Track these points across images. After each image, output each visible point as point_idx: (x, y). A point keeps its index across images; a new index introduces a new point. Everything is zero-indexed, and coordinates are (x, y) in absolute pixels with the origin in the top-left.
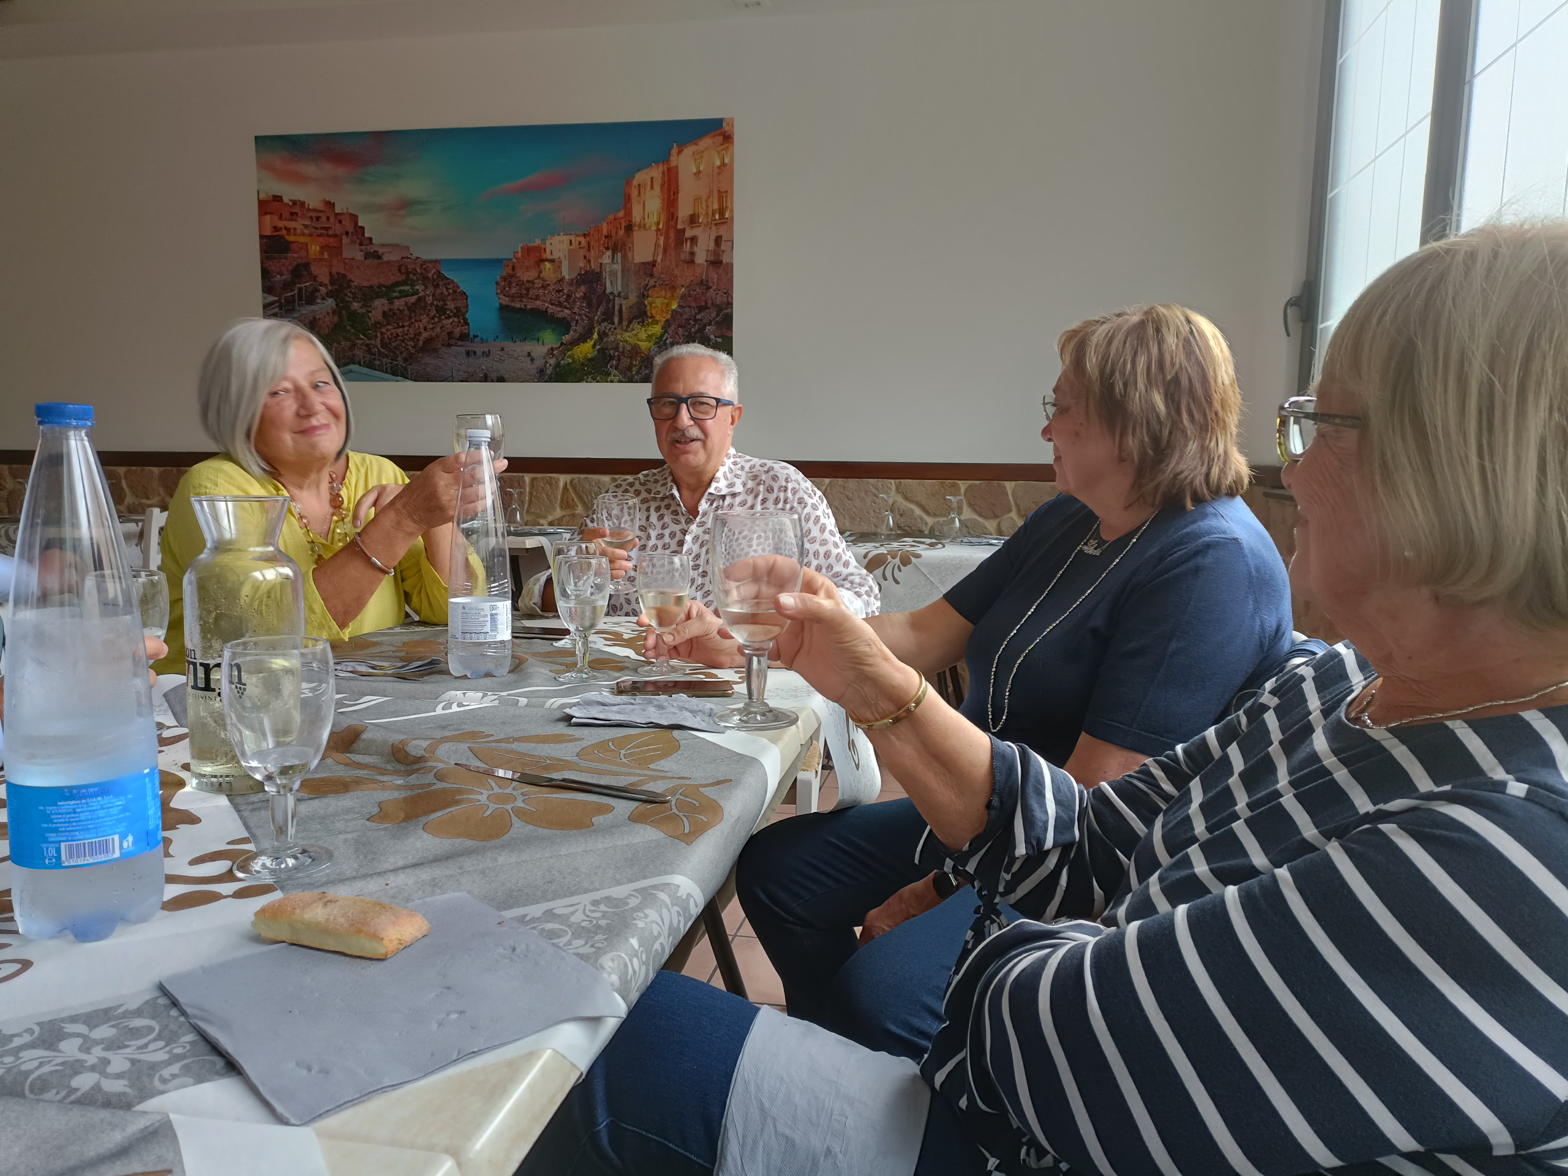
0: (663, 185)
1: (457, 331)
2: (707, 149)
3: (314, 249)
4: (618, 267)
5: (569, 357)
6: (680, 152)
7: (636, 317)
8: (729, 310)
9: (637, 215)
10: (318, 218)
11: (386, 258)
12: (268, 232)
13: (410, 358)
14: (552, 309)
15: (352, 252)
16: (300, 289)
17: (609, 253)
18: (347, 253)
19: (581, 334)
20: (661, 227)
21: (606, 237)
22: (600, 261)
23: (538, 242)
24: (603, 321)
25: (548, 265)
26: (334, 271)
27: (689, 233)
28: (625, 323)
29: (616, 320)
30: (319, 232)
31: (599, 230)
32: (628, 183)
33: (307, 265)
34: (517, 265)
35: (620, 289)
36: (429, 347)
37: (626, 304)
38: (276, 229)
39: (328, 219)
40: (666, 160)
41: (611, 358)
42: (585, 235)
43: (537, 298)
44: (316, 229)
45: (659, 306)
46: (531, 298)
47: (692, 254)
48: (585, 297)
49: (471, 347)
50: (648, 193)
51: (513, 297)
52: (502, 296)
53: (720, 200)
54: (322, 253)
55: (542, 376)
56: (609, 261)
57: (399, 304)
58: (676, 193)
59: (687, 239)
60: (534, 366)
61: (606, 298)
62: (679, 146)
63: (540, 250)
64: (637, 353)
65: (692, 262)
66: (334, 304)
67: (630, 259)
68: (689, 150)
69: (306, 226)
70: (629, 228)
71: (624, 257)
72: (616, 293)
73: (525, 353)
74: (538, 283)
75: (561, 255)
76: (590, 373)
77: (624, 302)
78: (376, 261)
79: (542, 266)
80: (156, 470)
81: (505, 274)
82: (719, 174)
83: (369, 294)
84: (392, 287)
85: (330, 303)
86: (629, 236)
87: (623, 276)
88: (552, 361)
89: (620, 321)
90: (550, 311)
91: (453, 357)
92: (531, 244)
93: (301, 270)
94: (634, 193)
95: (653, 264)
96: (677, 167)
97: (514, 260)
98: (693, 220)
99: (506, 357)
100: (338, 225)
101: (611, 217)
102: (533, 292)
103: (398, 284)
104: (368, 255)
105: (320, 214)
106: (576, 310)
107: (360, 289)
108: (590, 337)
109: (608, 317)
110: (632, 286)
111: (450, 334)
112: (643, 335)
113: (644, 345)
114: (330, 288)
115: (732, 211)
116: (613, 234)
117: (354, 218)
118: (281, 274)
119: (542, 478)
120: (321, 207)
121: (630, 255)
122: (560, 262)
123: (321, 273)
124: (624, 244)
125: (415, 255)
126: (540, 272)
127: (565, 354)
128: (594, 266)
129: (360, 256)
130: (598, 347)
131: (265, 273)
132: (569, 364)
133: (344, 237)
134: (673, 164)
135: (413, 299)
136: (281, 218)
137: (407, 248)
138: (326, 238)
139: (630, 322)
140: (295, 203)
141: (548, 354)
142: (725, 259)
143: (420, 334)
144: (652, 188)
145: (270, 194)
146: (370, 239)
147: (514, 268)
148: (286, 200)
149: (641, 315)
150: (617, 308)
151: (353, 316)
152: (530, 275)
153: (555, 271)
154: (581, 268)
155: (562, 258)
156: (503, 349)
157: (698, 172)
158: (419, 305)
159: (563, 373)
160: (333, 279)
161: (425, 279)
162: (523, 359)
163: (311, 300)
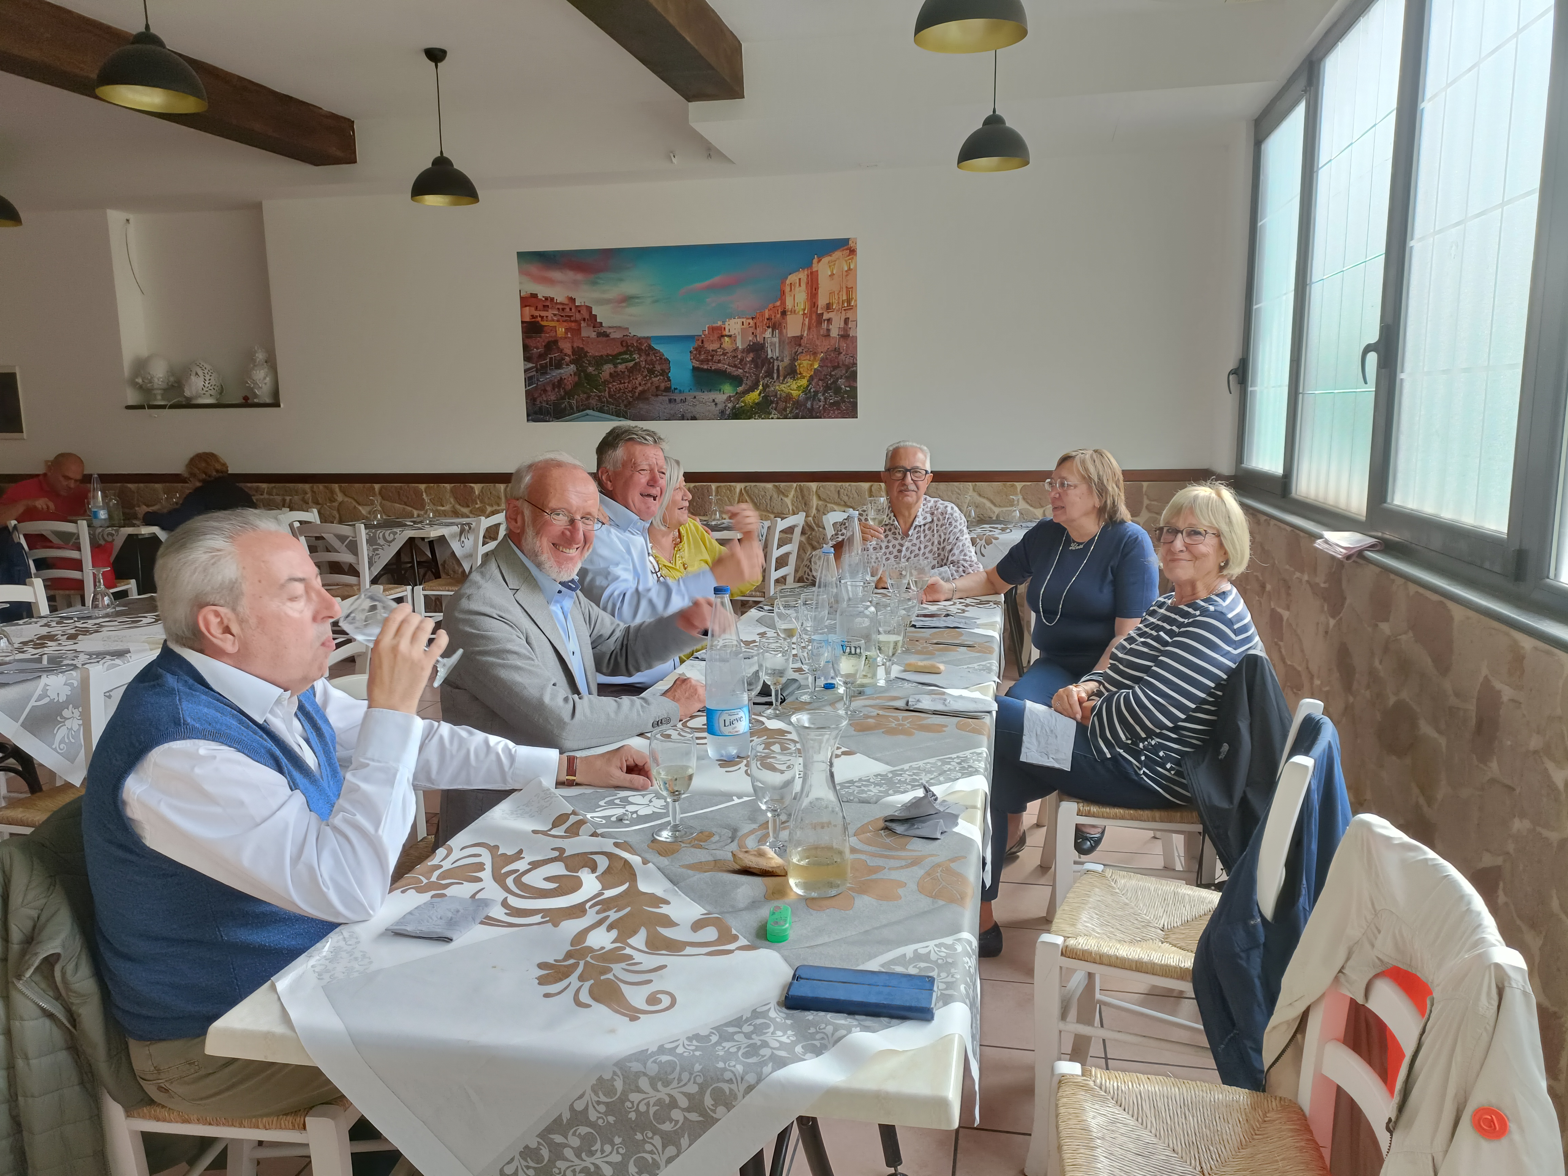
0: (808, 283)
1: (663, 386)
2: (838, 259)
3: (561, 331)
4: (776, 340)
5: (742, 402)
6: (819, 261)
7: (789, 374)
8: (855, 368)
9: (789, 304)
10: (563, 309)
11: (612, 336)
12: (527, 319)
13: (629, 405)
14: (730, 369)
15: (588, 332)
16: (551, 358)
17: (770, 330)
18: (585, 333)
19: (750, 386)
20: (806, 312)
21: (767, 319)
22: (763, 336)
23: (719, 323)
24: (766, 377)
25: (727, 339)
26: (575, 345)
27: (826, 316)
28: (781, 378)
29: (775, 376)
30: (565, 318)
31: (763, 315)
32: (783, 282)
33: (556, 342)
34: (705, 340)
35: (777, 355)
36: (643, 397)
37: (782, 365)
38: (533, 317)
39: (571, 309)
40: (810, 265)
41: (772, 402)
42: (753, 318)
43: (719, 362)
44: (562, 316)
45: (805, 365)
46: (715, 362)
47: (828, 330)
48: (753, 361)
49: (673, 396)
50: (797, 289)
51: (702, 362)
52: (694, 361)
53: (848, 293)
54: (566, 333)
55: (723, 415)
56: (770, 336)
57: (621, 367)
58: (817, 289)
59: (824, 320)
60: (717, 409)
61: (769, 362)
62: (818, 257)
63: (720, 329)
64: (790, 398)
65: (829, 335)
66: (575, 369)
67: (785, 334)
68: (825, 260)
69: (555, 315)
70: (784, 313)
71: (781, 333)
72: (775, 357)
73: (711, 400)
74: (720, 352)
75: (736, 332)
76: (757, 413)
77: (780, 364)
78: (605, 339)
79: (722, 340)
80: (448, 486)
81: (696, 346)
82: (847, 276)
83: (600, 362)
84: (615, 357)
85: (572, 367)
86: (783, 318)
87: (779, 346)
88: (730, 405)
89: (778, 377)
90: (728, 371)
91: (660, 403)
92: (714, 325)
93: (552, 345)
94: (787, 289)
95: (801, 337)
96: (817, 271)
97: (703, 336)
98: (829, 307)
99: (698, 403)
100: (577, 314)
101: (771, 306)
102: (716, 358)
103: (620, 354)
104: (599, 335)
105: (565, 307)
106: (747, 370)
107: (594, 358)
108: (757, 388)
110: (786, 353)
111: (657, 388)
112: (794, 386)
113: (795, 393)
114: (572, 357)
115: (856, 301)
116: (773, 317)
117: (589, 309)
118: (537, 348)
119: (724, 486)
120: (566, 302)
121: (784, 331)
122: (736, 337)
123: (566, 347)
124: (780, 324)
125: (633, 334)
126: (721, 344)
127: (739, 400)
128: (759, 339)
129: (594, 335)
130: (762, 395)
131: (526, 348)
132: (742, 407)
133: (582, 322)
134: (814, 270)
135: (631, 364)
136: (536, 309)
137: (627, 329)
138: (570, 323)
139: (785, 378)
140: (546, 299)
141: (727, 400)
142: (851, 334)
143: (636, 388)
144: (800, 285)
145: (529, 292)
146: (601, 323)
147: (702, 343)
148: (540, 297)
149: (792, 372)
150: (775, 368)
151: (588, 377)
152: (714, 346)
153: (732, 343)
154: (750, 341)
155: (737, 334)
156: (695, 397)
157: (832, 275)
158: (636, 368)
159: (738, 414)
160: (575, 351)
161: (639, 350)
162: (709, 404)
163: (559, 366)
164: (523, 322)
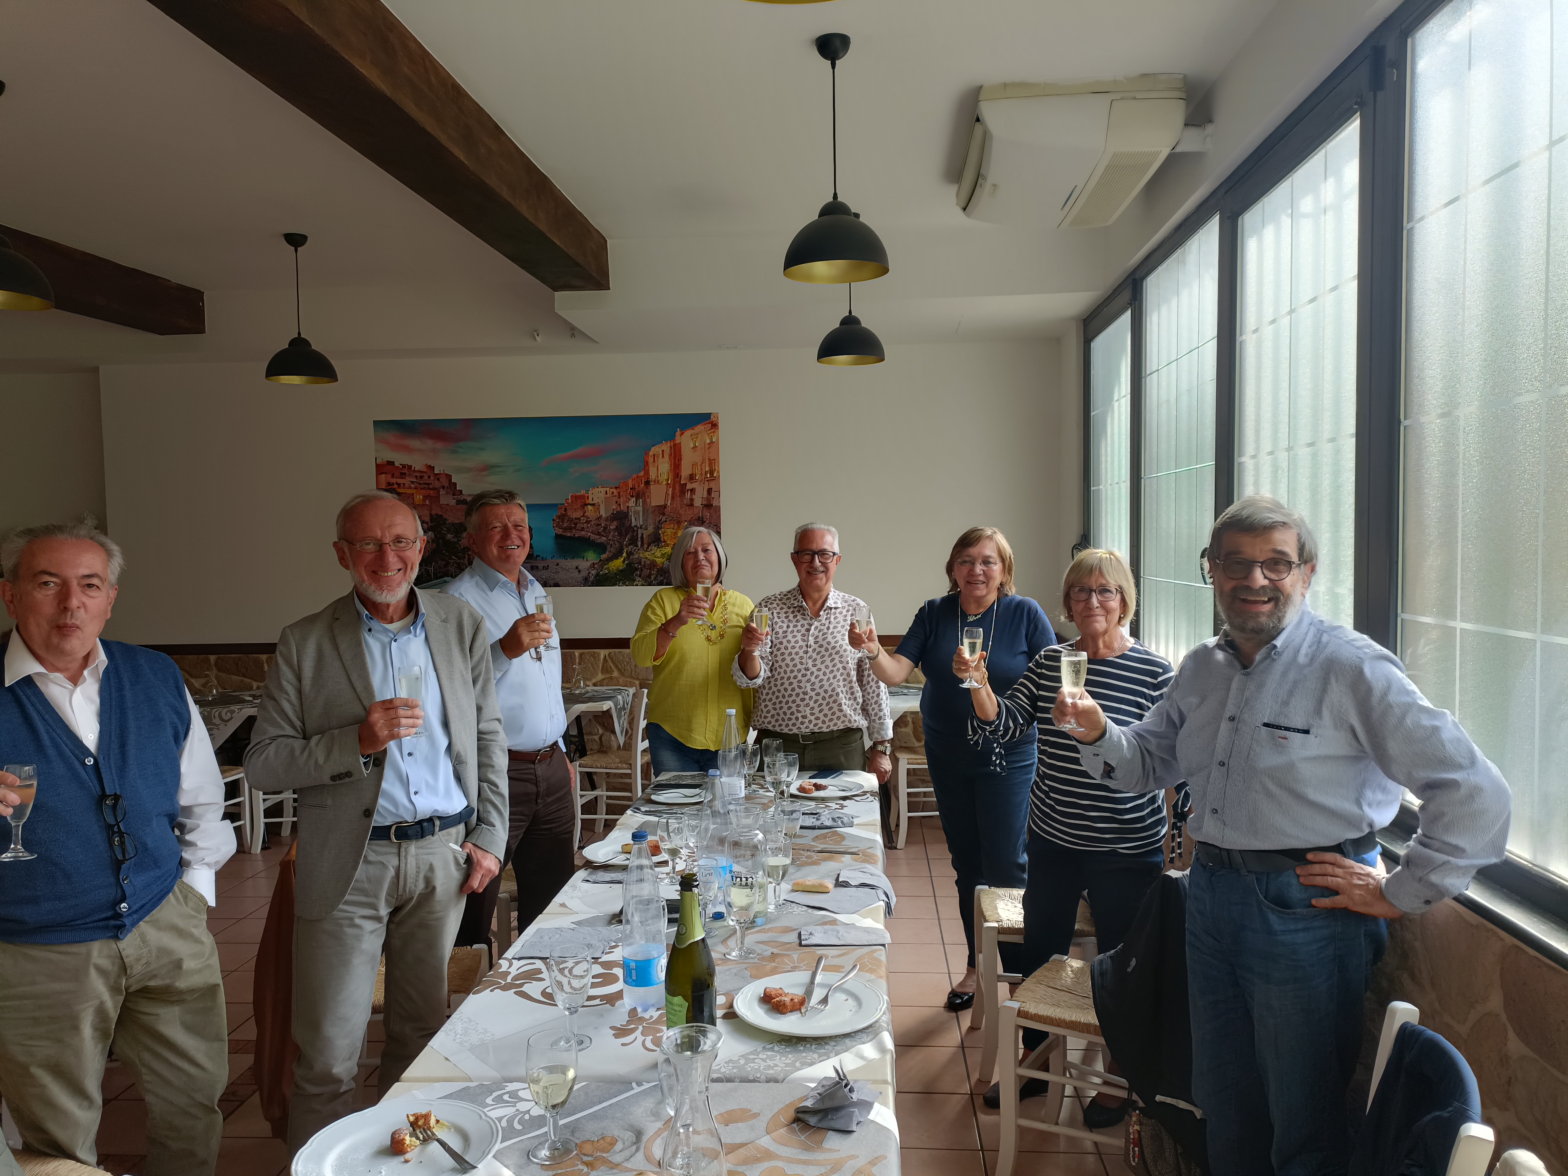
0: (671, 455)
2: (701, 432)
4: (640, 509)
5: (606, 569)
6: (682, 434)
7: (653, 542)
9: (653, 475)
10: (421, 477)
14: (593, 537)
15: (447, 500)
17: (634, 499)
18: (443, 501)
19: (614, 554)
20: (669, 482)
21: (631, 489)
22: (627, 505)
23: (583, 492)
24: (630, 544)
25: (590, 507)
26: (433, 512)
27: (689, 486)
28: (645, 546)
29: (639, 544)
30: (423, 486)
31: (626, 484)
32: (647, 454)
34: (567, 508)
35: (641, 523)
37: (646, 533)
38: (389, 484)
39: (429, 477)
40: (672, 438)
41: (636, 569)
42: (616, 488)
43: (583, 530)
44: (420, 484)
45: (669, 533)
46: (578, 530)
47: (692, 500)
48: (616, 529)
50: (661, 460)
51: (565, 529)
52: (557, 529)
53: (710, 465)
54: (424, 500)
55: (586, 582)
56: (634, 505)
58: (680, 460)
59: (688, 490)
60: (580, 576)
61: (632, 530)
62: (681, 430)
63: (582, 497)
64: (654, 565)
65: (692, 505)
67: (648, 504)
68: (688, 433)
69: (412, 482)
70: (647, 483)
71: (644, 502)
72: (639, 526)
73: (574, 567)
74: (583, 520)
76: (621, 580)
77: (645, 532)
79: (586, 508)
81: (559, 514)
82: (709, 448)
86: (647, 488)
87: (643, 515)
88: (594, 572)
89: (642, 545)
92: (578, 494)
94: (651, 460)
95: (665, 506)
96: (680, 443)
97: (566, 504)
98: (692, 477)
99: (560, 570)
100: (436, 481)
101: (635, 476)
102: (579, 526)
104: (459, 502)
105: (422, 474)
106: (610, 537)
107: (453, 525)
108: (621, 556)
109: (633, 542)
110: (650, 521)
112: (658, 554)
113: (659, 561)
115: (718, 472)
116: (636, 487)
117: (449, 477)
119: (588, 653)
120: (424, 469)
121: (648, 500)
122: (599, 506)
124: (644, 493)
126: (585, 512)
127: (603, 567)
128: (623, 508)
129: (453, 502)
130: (627, 562)
132: (606, 574)
133: (441, 490)
134: (677, 442)
136: (393, 476)
138: (428, 491)
139: (649, 545)
140: (404, 466)
141: (590, 567)
142: (715, 503)
144: (663, 456)
145: (385, 460)
146: (461, 491)
147: (565, 510)
148: (397, 464)
149: (656, 540)
150: (639, 536)
151: (446, 544)
152: (578, 514)
153: (595, 512)
154: (614, 510)
155: (600, 502)
156: (558, 564)
157: (695, 447)
159: (602, 580)
160: (432, 518)
162: (572, 571)
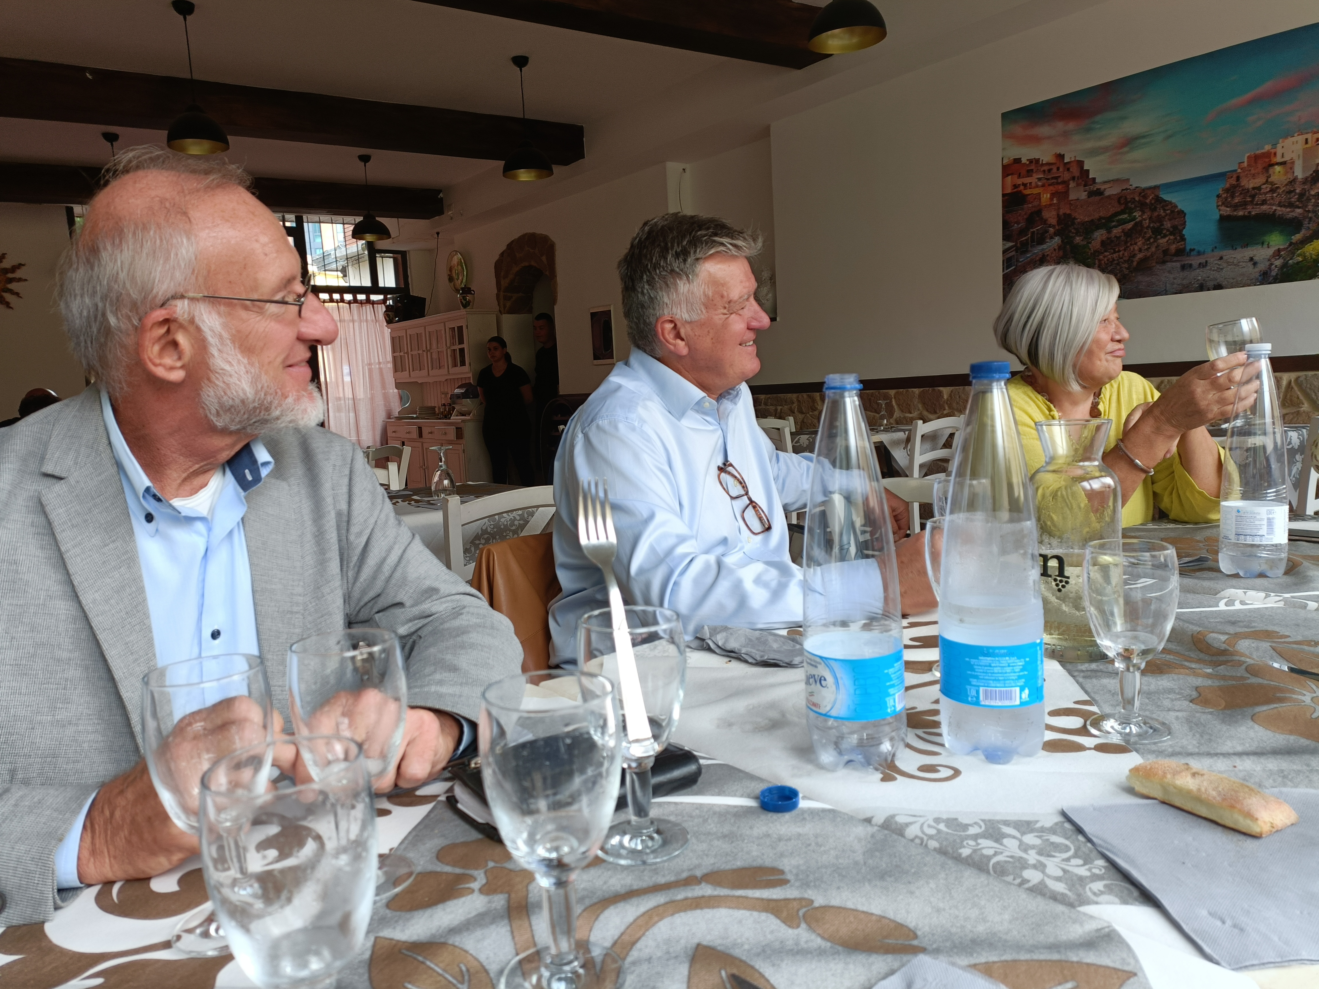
1: (1173, 248)
3: (1046, 197)
5: (1299, 256)
10: (1050, 171)
11: (1107, 193)
12: (1009, 191)
14: (1280, 211)
15: (1078, 194)
16: (1033, 233)
18: (1072, 196)
19: (1314, 231)
23: (1267, 148)
25: (1278, 168)
26: (1061, 212)
30: (1050, 181)
33: (1039, 212)
34: (1241, 175)
38: (1015, 186)
39: (1058, 169)
43: (1264, 202)
44: (1048, 179)
46: (1257, 204)
49: (1187, 261)
51: (1236, 207)
52: (1223, 208)
54: (1051, 199)
55: (1266, 278)
57: (1116, 231)
60: (1256, 270)
63: (1268, 155)
66: (1059, 241)
69: (1039, 179)
73: (1248, 258)
74: (1266, 188)
75: (1294, 156)
78: (1098, 198)
79: (1271, 171)
81: (1227, 186)
83: (1089, 228)
84: (1111, 218)
85: (1056, 241)
88: (1278, 262)
90: (1279, 213)
91: (1168, 272)
92: (1259, 152)
93: (1034, 217)
97: (1239, 171)
99: (1225, 265)
100: (1066, 172)
102: (1259, 198)
103: (1117, 214)
104: (1091, 194)
105: (1051, 167)
106: (1310, 208)
107: (1083, 224)
111: (1166, 252)
114: (1057, 227)
117: (1080, 163)
118: (1018, 223)
120: (1053, 160)
122: (1293, 163)
123: (1050, 216)
125: (1134, 186)
126: (1269, 177)
127: (1293, 254)
129: (1083, 195)
131: (1005, 224)
132: (1298, 263)
133: (1071, 182)
135: (1130, 225)
136: (1019, 176)
137: (1128, 180)
138: (1056, 186)
140: (1031, 161)
141: (1273, 256)
143: (1134, 255)
145: (1012, 158)
146: (1094, 179)
147: (1238, 179)
148: (1024, 161)
151: (1075, 249)
152: (1258, 181)
153: (1286, 173)
155: (1296, 157)
156: (1221, 258)
158: (1138, 229)
159: (1290, 274)
160: (1060, 220)
161: (1142, 206)
162: (1244, 264)
163: (1041, 241)
164: (1004, 195)
